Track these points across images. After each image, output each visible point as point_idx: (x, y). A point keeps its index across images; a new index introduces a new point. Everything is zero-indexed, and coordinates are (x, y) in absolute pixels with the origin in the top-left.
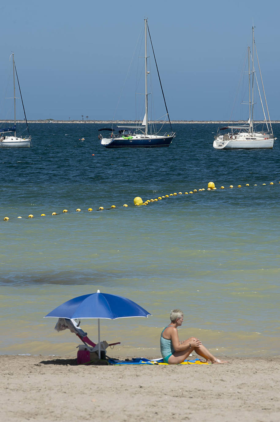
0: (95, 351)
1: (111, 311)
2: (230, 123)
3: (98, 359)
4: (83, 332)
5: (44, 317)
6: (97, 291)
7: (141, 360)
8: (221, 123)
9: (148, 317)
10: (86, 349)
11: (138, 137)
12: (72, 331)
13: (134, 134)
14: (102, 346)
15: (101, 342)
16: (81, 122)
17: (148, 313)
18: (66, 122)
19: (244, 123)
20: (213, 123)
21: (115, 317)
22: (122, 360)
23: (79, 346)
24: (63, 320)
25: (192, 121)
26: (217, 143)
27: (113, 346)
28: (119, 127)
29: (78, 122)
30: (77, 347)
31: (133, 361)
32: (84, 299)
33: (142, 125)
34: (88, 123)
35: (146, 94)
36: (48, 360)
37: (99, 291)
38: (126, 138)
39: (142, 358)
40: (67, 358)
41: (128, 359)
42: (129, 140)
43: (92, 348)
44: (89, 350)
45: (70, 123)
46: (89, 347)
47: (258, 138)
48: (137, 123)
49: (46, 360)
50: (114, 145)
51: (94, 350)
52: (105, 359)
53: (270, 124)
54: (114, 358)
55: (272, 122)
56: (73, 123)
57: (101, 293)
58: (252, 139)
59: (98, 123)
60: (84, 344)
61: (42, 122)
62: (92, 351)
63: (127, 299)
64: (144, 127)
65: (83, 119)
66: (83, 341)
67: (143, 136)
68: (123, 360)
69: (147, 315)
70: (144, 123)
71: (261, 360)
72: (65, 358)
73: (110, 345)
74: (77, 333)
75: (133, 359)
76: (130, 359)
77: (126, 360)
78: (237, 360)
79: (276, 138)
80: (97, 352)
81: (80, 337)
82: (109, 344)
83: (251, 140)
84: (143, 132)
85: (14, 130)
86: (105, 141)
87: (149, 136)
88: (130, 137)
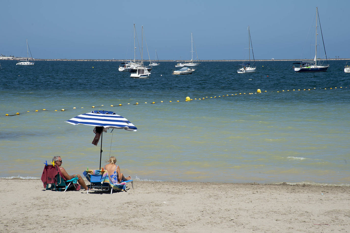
11: (313, 67)
13: (311, 65)
28: (303, 62)
35: (316, 45)
38: (308, 68)
42: (309, 68)
50: (302, 71)
67: (315, 66)
70: (315, 60)
84: (314, 65)
85: (249, 64)
86: (296, 69)
87: (318, 66)
88: (309, 67)
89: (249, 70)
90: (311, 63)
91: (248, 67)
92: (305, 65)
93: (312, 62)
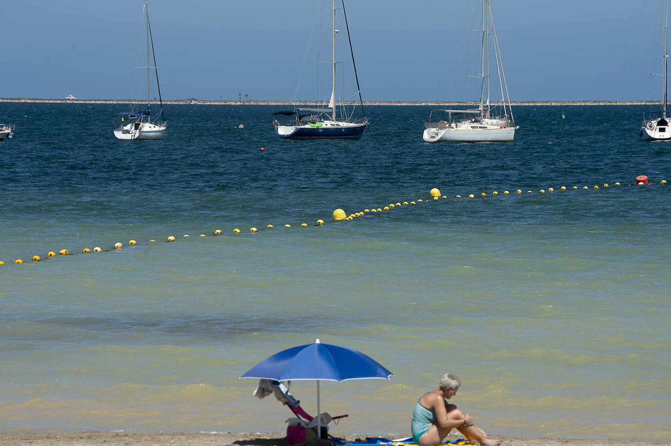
0: (312, 427)
1: (336, 368)
2: (454, 104)
3: (317, 438)
4: (294, 400)
5: (240, 378)
6: (316, 341)
7: (379, 441)
8: (441, 104)
9: (389, 379)
10: (299, 424)
11: (327, 124)
12: (279, 399)
13: (322, 120)
14: (322, 419)
15: (321, 414)
16: (238, 103)
17: (388, 373)
18: (216, 103)
19: (475, 105)
20: (430, 104)
21: (342, 378)
22: (349, 440)
23: (289, 420)
24: (266, 382)
25: (400, 102)
26: (428, 133)
27: (338, 419)
29: (233, 103)
30: (286, 422)
31: (367, 441)
32: (298, 352)
33: (329, 107)
34: (248, 104)
35: (334, 63)
36: (244, 439)
37: (318, 341)
39: (380, 437)
40: (270, 437)
41: (359, 439)
42: (318, 129)
43: (307, 422)
44: (303, 425)
45: (221, 104)
46: (304, 421)
47: (489, 127)
48: (319, 104)
49: (241, 440)
50: (299, 135)
51: (312, 425)
52: (327, 438)
53: (508, 106)
54: (338, 437)
55: (513, 104)
56: (226, 104)
57: (321, 344)
58: (480, 127)
59: (263, 104)
60: (296, 417)
61: (181, 103)
62: (308, 427)
63: (358, 352)
64: (330, 110)
65: (241, 98)
66: (295, 412)
67: (332, 122)
68: (352, 440)
69: (389, 376)
70: (331, 105)
71: (552, 441)
72: (268, 437)
73: (334, 418)
74: (286, 400)
75: (368, 439)
76: (363, 439)
77: (356, 440)
78: (517, 441)
79: (518, 127)
80: (315, 428)
81: (291, 407)
82: (332, 416)
83: (479, 129)
84: (330, 118)
85: (148, 113)
86: (284, 130)
87: (340, 123)
88: (318, 125)
89: (149, 130)
90: (320, 113)
91: (145, 121)
92: (304, 119)
93: (323, 110)
